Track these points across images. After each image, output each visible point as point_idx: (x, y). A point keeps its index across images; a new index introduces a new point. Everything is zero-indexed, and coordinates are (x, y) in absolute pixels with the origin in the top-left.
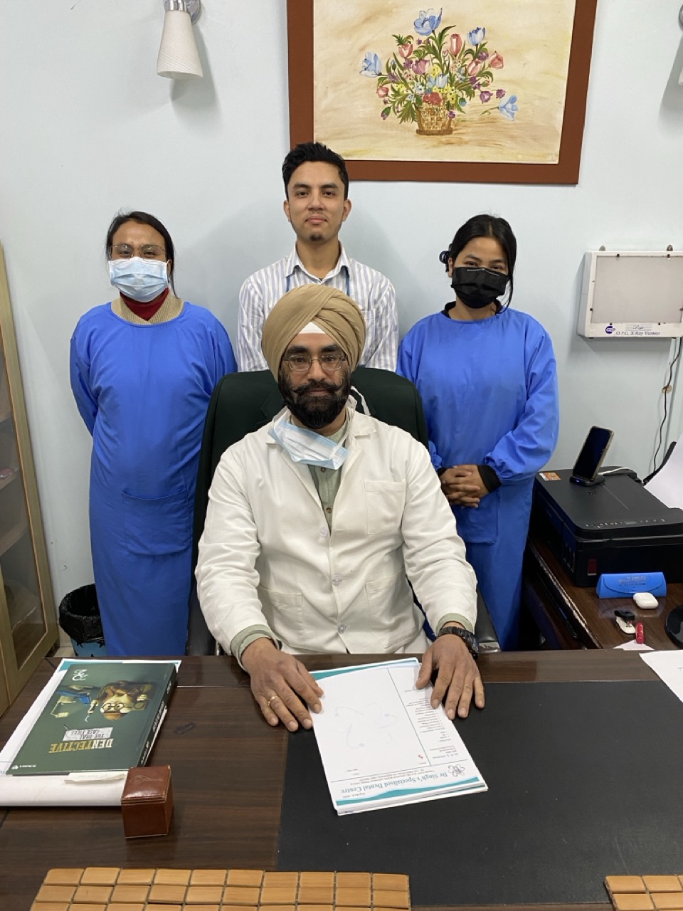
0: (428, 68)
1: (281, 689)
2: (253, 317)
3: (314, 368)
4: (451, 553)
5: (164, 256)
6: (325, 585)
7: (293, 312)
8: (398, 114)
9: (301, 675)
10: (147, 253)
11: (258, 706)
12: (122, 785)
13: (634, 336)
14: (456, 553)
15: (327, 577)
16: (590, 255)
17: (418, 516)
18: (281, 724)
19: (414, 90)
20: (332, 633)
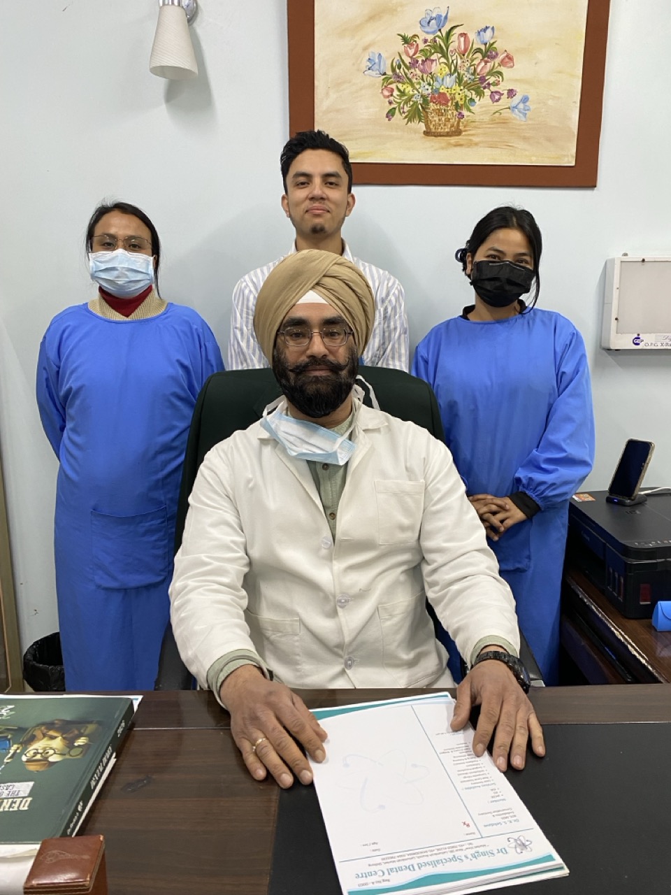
0: (435, 68)
1: (270, 730)
2: (247, 318)
3: (314, 343)
4: (482, 567)
5: (150, 251)
6: (328, 607)
7: (290, 280)
8: (404, 115)
9: (298, 712)
10: (133, 245)
11: (239, 753)
12: (30, 864)
13: (665, 347)
14: (488, 568)
15: (331, 597)
16: (613, 261)
17: (441, 524)
18: (270, 778)
19: (420, 90)
20: (337, 668)
